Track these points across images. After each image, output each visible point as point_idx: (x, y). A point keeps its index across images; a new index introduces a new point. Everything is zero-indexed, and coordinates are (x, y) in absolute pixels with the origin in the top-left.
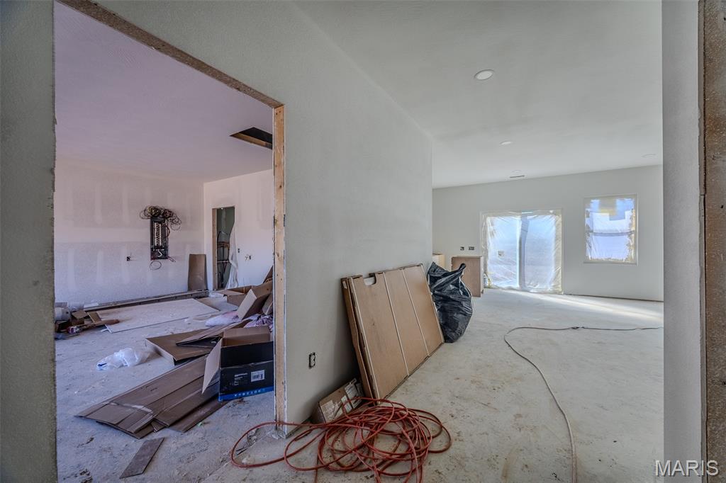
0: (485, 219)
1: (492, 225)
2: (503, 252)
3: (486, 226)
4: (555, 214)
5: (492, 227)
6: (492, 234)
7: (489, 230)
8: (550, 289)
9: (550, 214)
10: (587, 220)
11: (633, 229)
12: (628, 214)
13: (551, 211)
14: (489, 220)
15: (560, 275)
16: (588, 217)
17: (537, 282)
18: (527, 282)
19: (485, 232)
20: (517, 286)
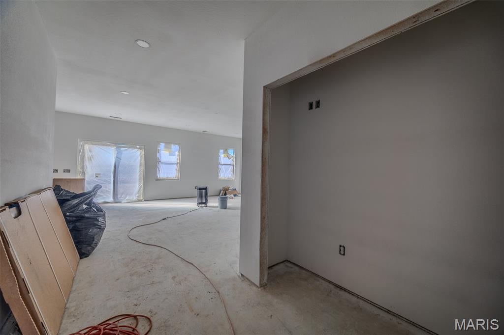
0: (83, 146)
1: (90, 151)
2: (100, 174)
3: (84, 152)
4: (140, 149)
5: (90, 154)
6: (90, 159)
7: (86, 155)
8: (135, 198)
9: (137, 148)
10: (158, 154)
11: (178, 161)
12: (177, 153)
13: (138, 147)
14: (87, 146)
15: (142, 189)
16: (159, 153)
17: (127, 194)
18: (119, 196)
19: (83, 158)
20: (111, 199)
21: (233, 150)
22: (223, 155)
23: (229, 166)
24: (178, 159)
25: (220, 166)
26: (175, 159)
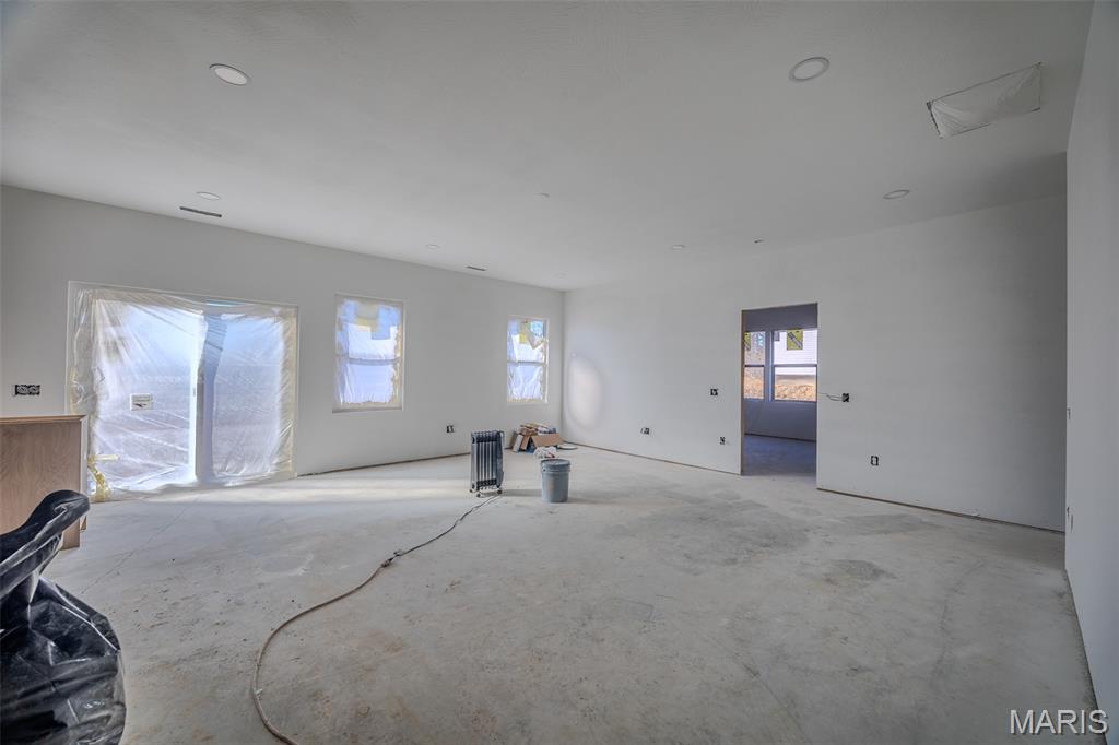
0: (87, 305)
1: (114, 323)
2: (149, 398)
3: (90, 327)
4: (283, 316)
5: (112, 331)
6: (114, 349)
7: (100, 337)
8: (270, 471)
9: (274, 314)
10: (338, 333)
11: (398, 355)
12: (394, 330)
13: (276, 310)
14: (101, 308)
15: (290, 440)
16: (341, 329)
17: (242, 461)
18: (217, 466)
19: (88, 346)
20: (190, 477)
21: (541, 324)
22: (518, 337)
23: (533, 367)
24: (396, 348)
25: (511, 369)
26: (387, 347)
